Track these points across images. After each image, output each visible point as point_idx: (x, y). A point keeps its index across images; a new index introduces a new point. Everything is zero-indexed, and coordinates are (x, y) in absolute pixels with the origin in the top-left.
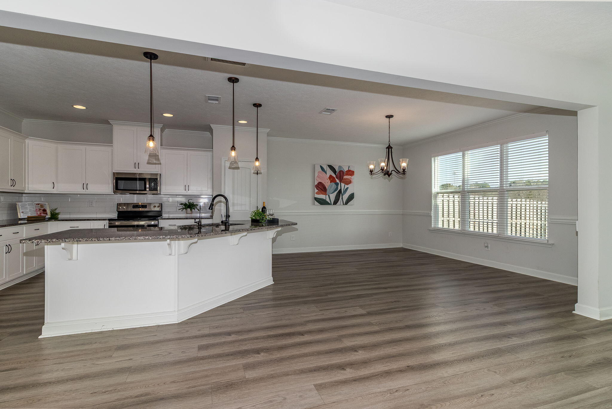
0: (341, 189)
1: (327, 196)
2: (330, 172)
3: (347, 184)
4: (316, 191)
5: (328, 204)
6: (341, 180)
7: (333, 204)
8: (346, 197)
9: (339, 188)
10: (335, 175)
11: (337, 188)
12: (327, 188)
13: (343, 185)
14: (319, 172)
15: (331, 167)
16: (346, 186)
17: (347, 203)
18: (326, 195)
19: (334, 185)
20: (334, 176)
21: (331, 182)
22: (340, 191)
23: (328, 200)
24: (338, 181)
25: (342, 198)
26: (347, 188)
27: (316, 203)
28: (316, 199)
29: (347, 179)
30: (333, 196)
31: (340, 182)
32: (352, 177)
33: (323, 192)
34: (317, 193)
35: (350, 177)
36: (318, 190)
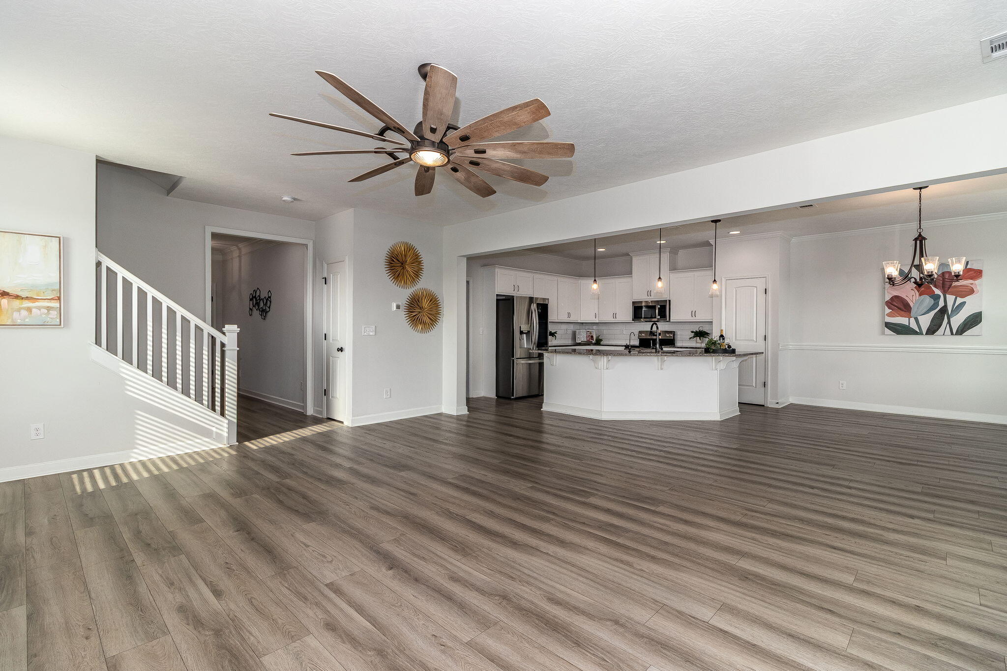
0: (945, 306)
1: (912, 320)
3: (963, 297)
4: (888, 311)
5: (914, 333)
7: (926, 334)
9: (941, 304)
11: (936, 304)
12: (911, 304)
16: (959, 300)
17: (961, 331)
18: (910, 317)
19: (928, 301)
21: (920, 295)
22: (944, 310)
23: (913, 325)
25: (949, 322)
27: (887, 331)
28: (888, 325)
29: (961, 286)
30: (926, 321)
31: (945, 292)
33: (903, 312)
34: (889, 315)
35: (971, 281)
36: (889, 308)
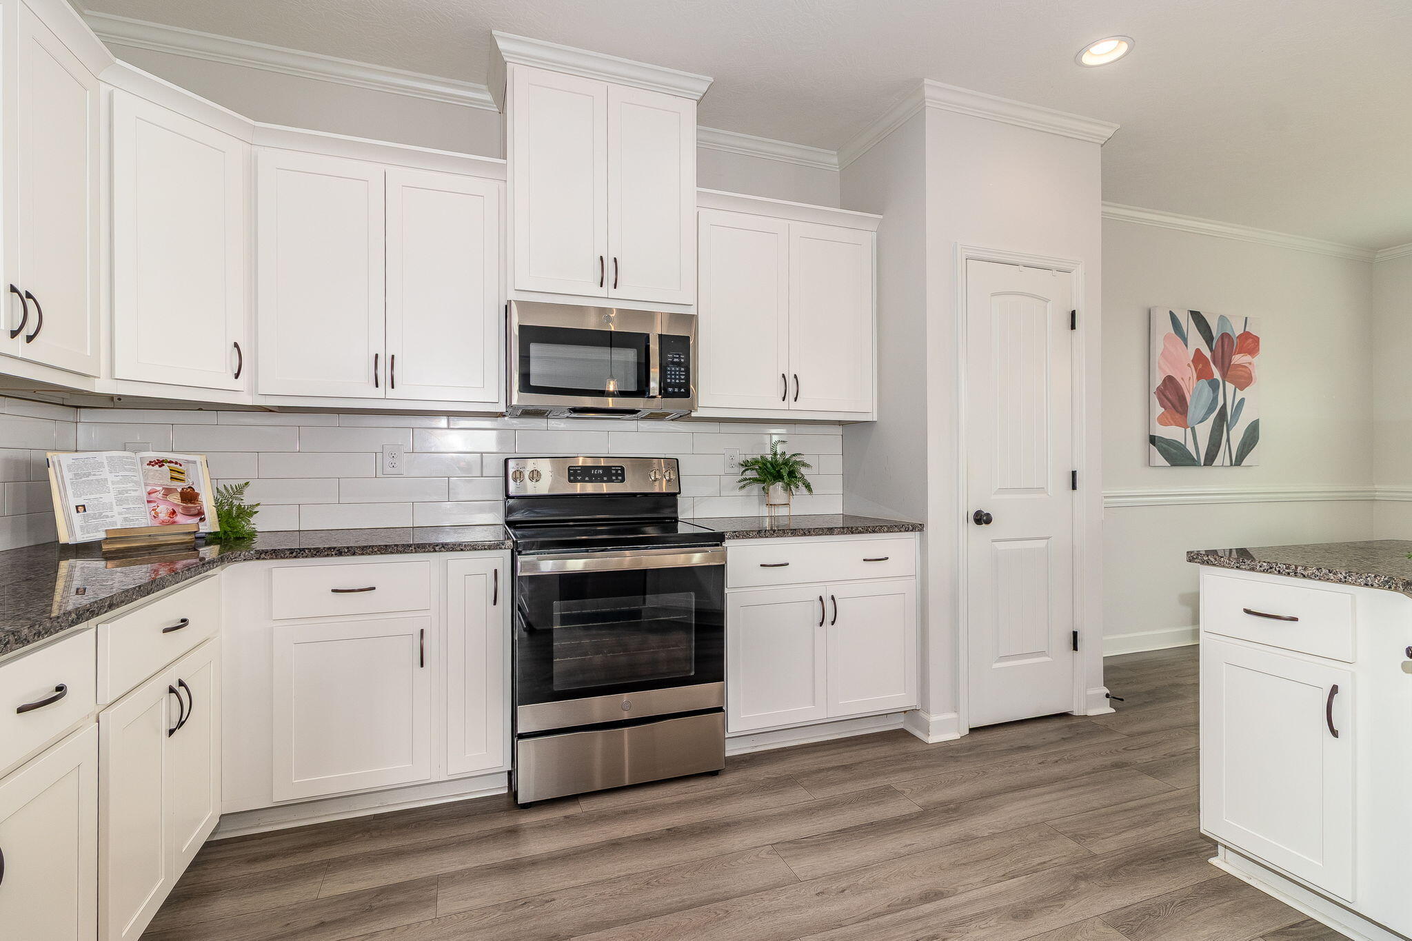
0: (1224, 407)
1: (1189, 430)
2: (1196, 341)
3: (1242, 389)
4: (1159, 410)
5: (1190, 461)
6: (1225, 367)
7: (1204, 465)
8: (1237, 434)
9: (1221, 403)
10: (1211, 349)
11: (1215, 400)
12: (1188, 400)
13: (1230, 387)
14: (1166, 338)
15: (1197, 317)
16: (1240, 395)
17: (1239, 461)
18: (1186, 427)
20: (1207, 353)
21: (1199, 378)
22: (1223, 412)
23: (1190, 447)
24: (1217, 375)
25: (1228, 440)
26: (1242, 400)
27: (1159, 459)
28: (1156, 442)
29: (1240, 366)
31: (1224, 376)
32: (1255, 360)
33: (1177, 416)
34: (1163, 421)
35: (1249, 358)
36: (1162, 405)
